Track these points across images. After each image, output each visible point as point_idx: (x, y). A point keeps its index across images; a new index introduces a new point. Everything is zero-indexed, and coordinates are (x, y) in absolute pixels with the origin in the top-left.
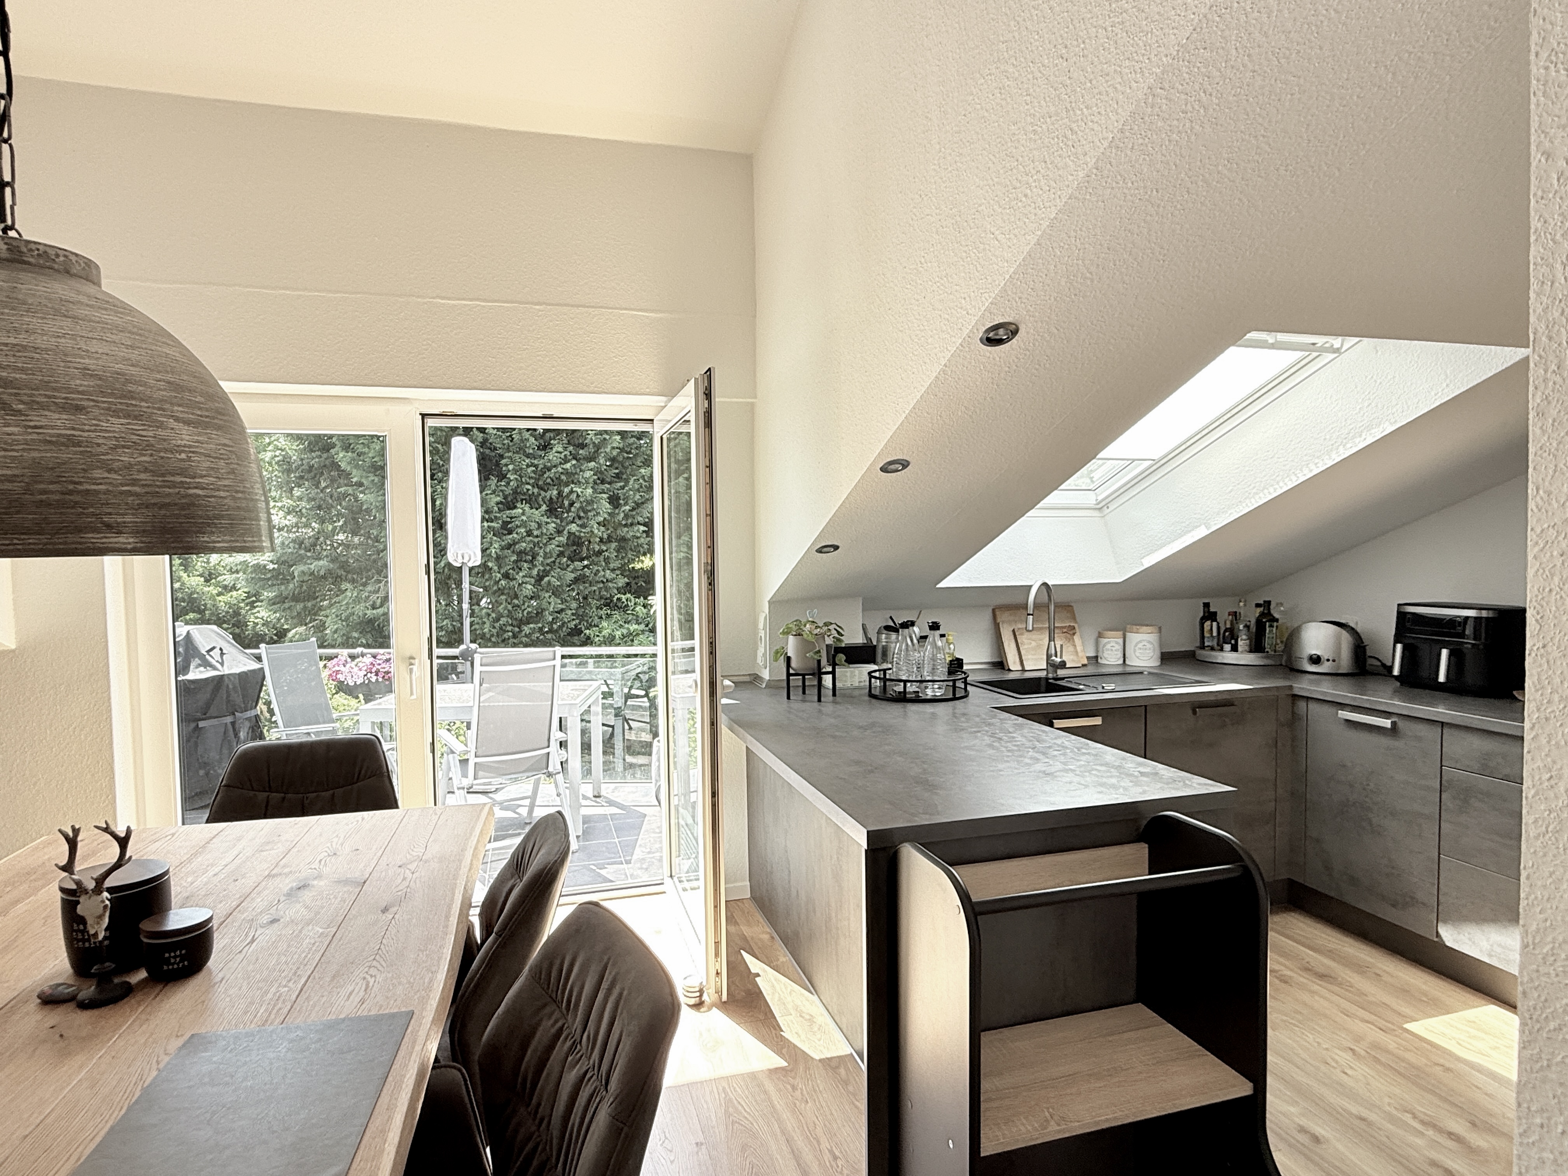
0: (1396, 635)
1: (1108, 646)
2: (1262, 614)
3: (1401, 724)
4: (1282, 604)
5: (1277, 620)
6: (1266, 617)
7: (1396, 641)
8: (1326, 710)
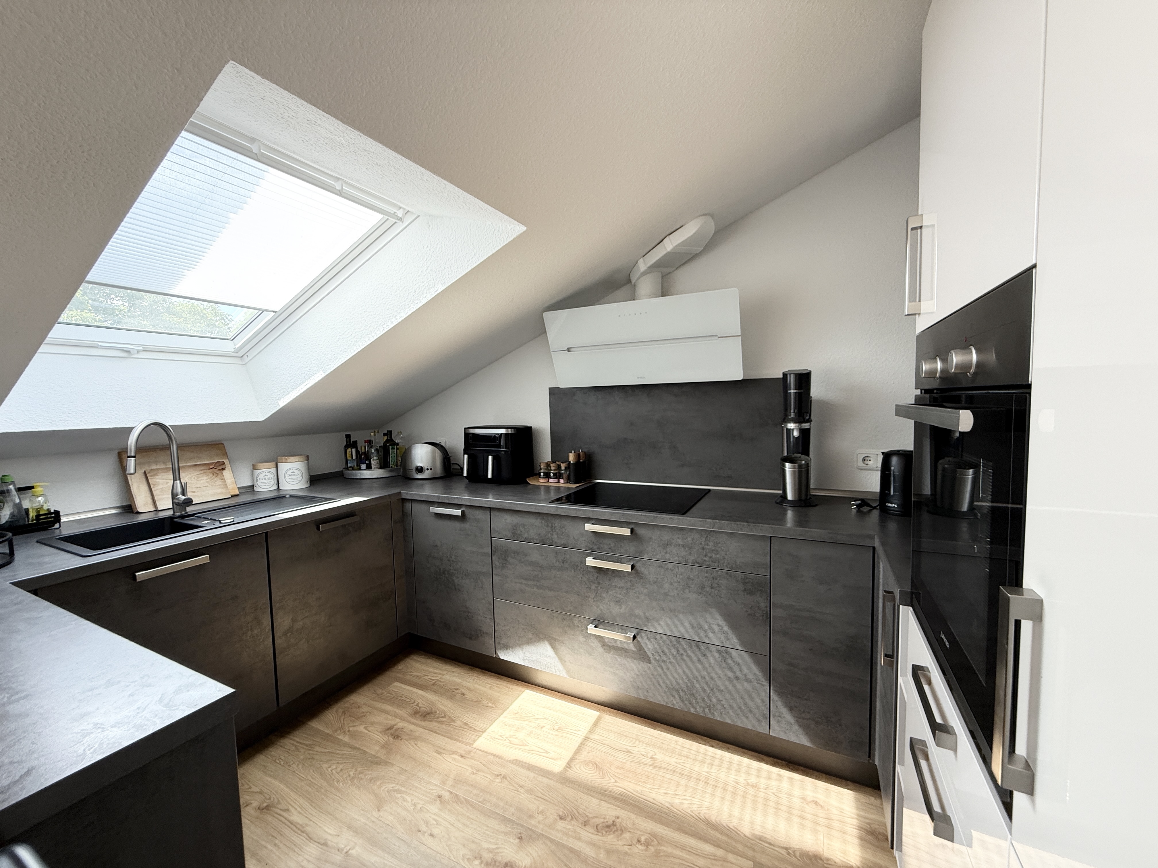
0: (465, 449)
1: (261, 476)
2: (387, 441)
3: (467, 511)
4: (401, 433)
5: (397, 444)
6: (390, 441)
7: (465, 454)
8: (423, 507)
